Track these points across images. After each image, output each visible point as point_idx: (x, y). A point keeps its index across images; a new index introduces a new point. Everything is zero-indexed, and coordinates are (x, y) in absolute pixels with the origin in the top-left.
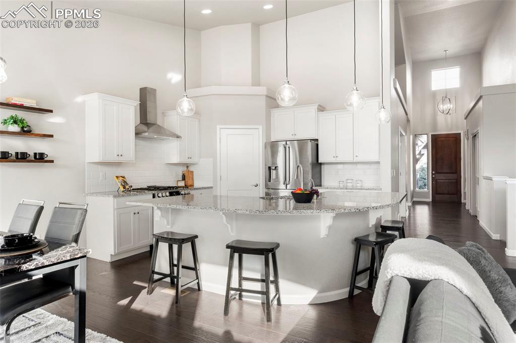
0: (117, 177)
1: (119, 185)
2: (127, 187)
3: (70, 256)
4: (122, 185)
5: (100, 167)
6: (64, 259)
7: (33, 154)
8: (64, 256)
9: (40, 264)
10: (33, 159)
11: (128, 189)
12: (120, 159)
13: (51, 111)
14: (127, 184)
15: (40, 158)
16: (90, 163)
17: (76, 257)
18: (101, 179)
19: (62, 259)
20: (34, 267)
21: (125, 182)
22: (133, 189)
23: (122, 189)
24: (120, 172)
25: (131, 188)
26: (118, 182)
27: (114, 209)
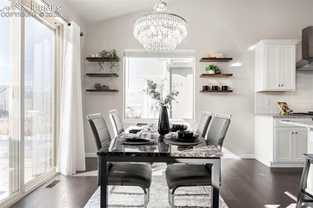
0: (279, 103)
1: (281, 109)
2: (288, 111)
3: (205, 154)
4: (283, 109)
5: (265, 96)
6: (200, 156)
7: (221, 87)
8: (200, 154)
9: (182, 155)
10: (221, 90)
11: (289, 113)
12: (281, 89)
13: (231, 59)
14: (288, 109)
15: (225, 89)
16: (258, 92)
17: (210, 156)
18: (266, 104)
19: (199, 155)
20: (178, 156)
21: (286, 107)
22: (294, 114)
23: (283, 112)
24: (282, 99)
25: (292, 113)
26: (279, 106)
27: (274, 127)
